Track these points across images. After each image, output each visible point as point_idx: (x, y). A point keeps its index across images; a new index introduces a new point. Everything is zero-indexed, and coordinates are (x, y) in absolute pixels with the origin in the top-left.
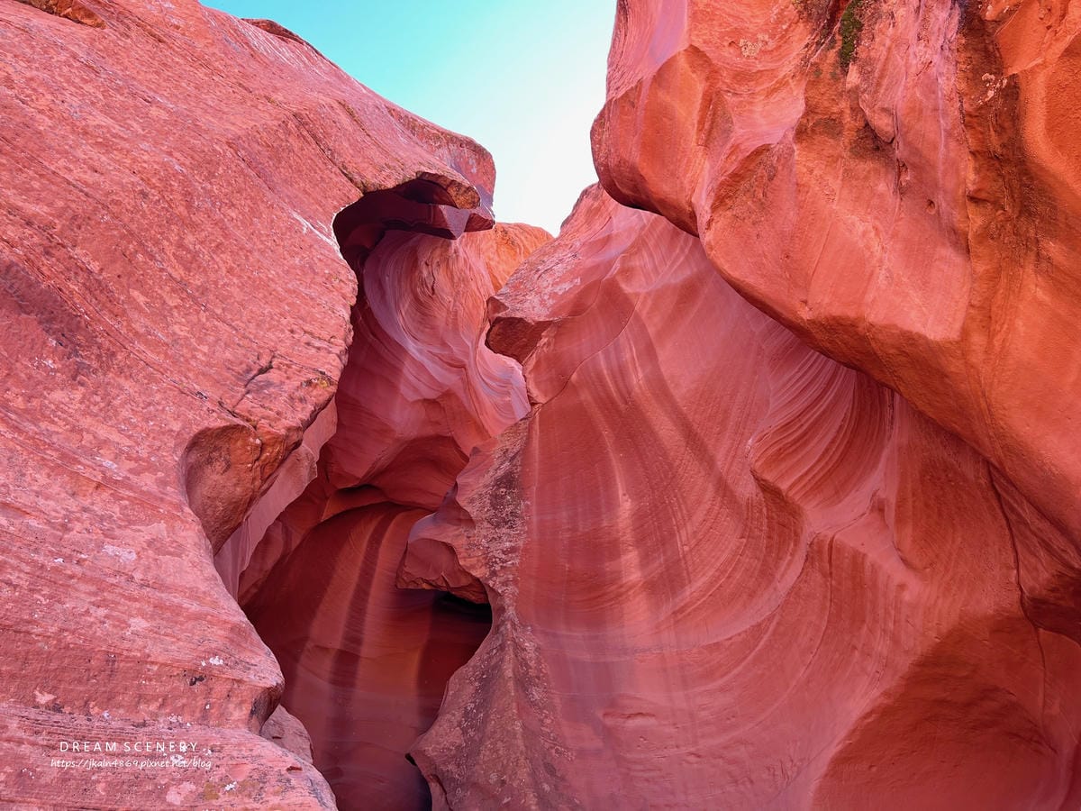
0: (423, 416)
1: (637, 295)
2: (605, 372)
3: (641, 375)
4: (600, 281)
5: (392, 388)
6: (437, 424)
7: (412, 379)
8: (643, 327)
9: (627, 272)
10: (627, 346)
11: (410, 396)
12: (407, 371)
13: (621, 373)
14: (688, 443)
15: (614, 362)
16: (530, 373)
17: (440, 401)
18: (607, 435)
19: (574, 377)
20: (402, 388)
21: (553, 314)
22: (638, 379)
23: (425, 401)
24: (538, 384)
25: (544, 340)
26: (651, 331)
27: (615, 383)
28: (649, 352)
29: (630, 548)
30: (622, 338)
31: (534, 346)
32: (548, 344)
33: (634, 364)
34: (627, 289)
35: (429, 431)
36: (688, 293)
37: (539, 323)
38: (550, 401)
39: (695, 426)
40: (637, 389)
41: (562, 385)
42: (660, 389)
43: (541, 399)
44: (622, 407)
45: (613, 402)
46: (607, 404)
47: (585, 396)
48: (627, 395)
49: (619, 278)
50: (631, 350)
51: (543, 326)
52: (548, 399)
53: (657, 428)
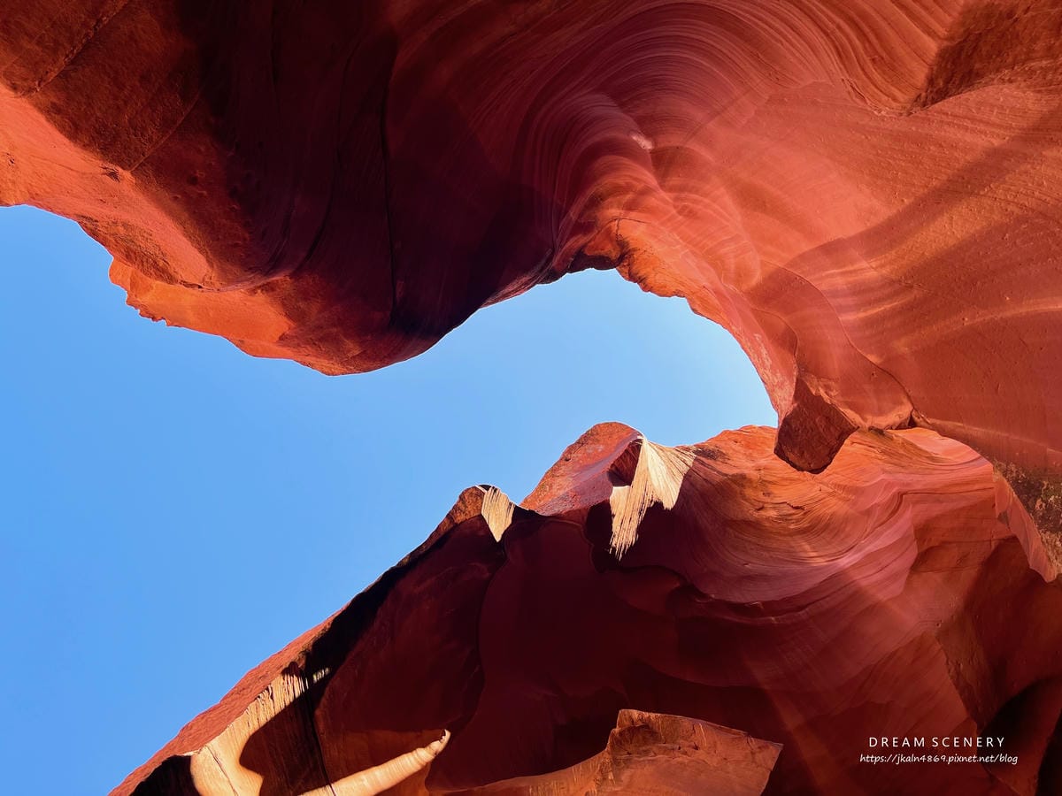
1: (763, 264)
2: (862, 315)
3: (864, 264)
4: (753, 310)
5: (875, 609)
6: (963, 559)
7: (878, 576)
8: (803, 257)
9: (741, 275)
10: (830, 279)
11: (897, 588)
12: (866, 579)
13: (863, 293)
14: (971, 193)
15: (850, 301)
16: (866, 421)
17: (925, 547)
18: (971, 318)
19: (873, 359)
20: (882, 596)
21: (790, 375)
22: (870, 270)
23: (914, 568)
24: (881, 412)
25: (822, 392)
26: (805, 247)
27: (879, 301)
28: (832, 250)
30: (823, 287)
31: (832, 408)
32: (827, 388)
33: (851, 272)
34: (757, 278)
35: (969, 574)
36: (752, 199)
37: (796, 397)
38: (909, 397)
39: (935, 183)
40: (886, 271)
41: (887, 377)
42: (879, 238)
43: (905, 411)
44: (916, 293)
45: (910, 307)
46: (913, 316)
47: (902, 346)
48: (896, 286)
49: (745, 287)
50: (832, 276)
51: (801, 392)
52: (905, 400)
53: (951, 242)
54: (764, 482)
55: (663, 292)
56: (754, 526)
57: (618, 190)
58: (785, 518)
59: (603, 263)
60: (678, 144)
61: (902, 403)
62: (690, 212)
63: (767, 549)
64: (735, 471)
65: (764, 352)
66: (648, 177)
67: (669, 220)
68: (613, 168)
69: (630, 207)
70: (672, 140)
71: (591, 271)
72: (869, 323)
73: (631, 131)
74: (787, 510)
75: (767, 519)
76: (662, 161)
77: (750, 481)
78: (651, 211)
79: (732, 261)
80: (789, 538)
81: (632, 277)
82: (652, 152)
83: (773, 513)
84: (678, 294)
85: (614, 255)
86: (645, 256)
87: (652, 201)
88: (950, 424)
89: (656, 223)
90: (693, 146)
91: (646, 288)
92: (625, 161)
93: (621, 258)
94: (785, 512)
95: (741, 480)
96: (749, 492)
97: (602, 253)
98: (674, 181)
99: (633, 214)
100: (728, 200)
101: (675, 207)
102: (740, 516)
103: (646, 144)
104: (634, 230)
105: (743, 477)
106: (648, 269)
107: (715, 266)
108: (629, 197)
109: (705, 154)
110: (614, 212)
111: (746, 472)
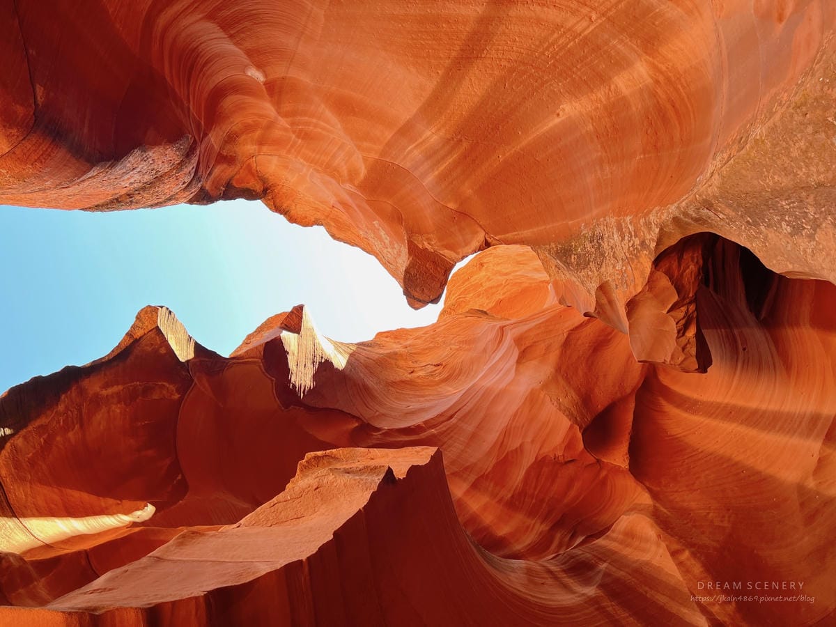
0: (534, 362)
1: (365, 160)
2: (437, 173)
3: (428, 133)
4: (367, 201)
8: (389, 145)
9: (352, 174)
10: (410, 156)
11: (508, 379)
12: (489, 383)
13: (432, 155)
14: (477, 57)
15: (426, 166)
16: (459, 253)
17: (523, 348)
19: (452, 206)
22: (432, 135)
25: (426, 244)
26: (389, 135)
27: (444, 158)
28: (406, 131)
29: (613, 87)
30: (407, 165)
31: (435, 254)
32: (429, 239)
33: (421, 143)
34: (363, 172)
36: (344, 107)
38: (481, 226)
39: (454, 54)
40: (442, 133)
41: (462, 216)
42: (433, 106)
43: (481, 236)
44: (465, 145)
45: (464, 157)
46: (468, 162)
47: (467, 189)
48: (451, 143)
49: (358, 183)
50: (411, 151)
51: (412, 250)
52: (479, 229)
53: (476, 100)
54: (411, 354)
55: (305, 222)
56: (409, 383)
57: (248, 128)
58: (432, 374)
59: (250, 194)
60: (282, 75)
61: (477, 232)
62: (306, 134)
63: (420, 396)
64: (389, 351)
65: (382, 233)
66: (268, 108)
67: (292, 146)
68: (240, 108)
69: (261, 142)
70: (279, 71)
71: (241, 201)
72: (443, 177)
73: (245, 67)
74: (431, 368)
75: (417, 378)
76: (274, 89)
77: (401, 355)
78: (278, 143)
79: (345, 167)
80: (435, 387)
81: (277, 208)
82: (265, 84)
83: (421, 373)
84: (316, 222)
85: (258, 188)
86: (284, 191)
87: (277, 133)
88: (510, 236)
89: (283, 153)
90: (294, 73)
91: (292, 219)
92: (248, 99)
93: (264, 191)
94: (429, 371)
95: (394, 356)
96: (401, 363)
97: (248, 186)
98: (287, 107)
99: (265, 149)
100: (328, 114)
101: (294, 132)
102: (398, 379)
103: (260, 77)
104: (271, 165)
105: (396, 354)
106: (289, 202)
107: (333, 177)
108: (258, 133)
109: (305, 78)
110: (250, 148)
111: (396, 350)
